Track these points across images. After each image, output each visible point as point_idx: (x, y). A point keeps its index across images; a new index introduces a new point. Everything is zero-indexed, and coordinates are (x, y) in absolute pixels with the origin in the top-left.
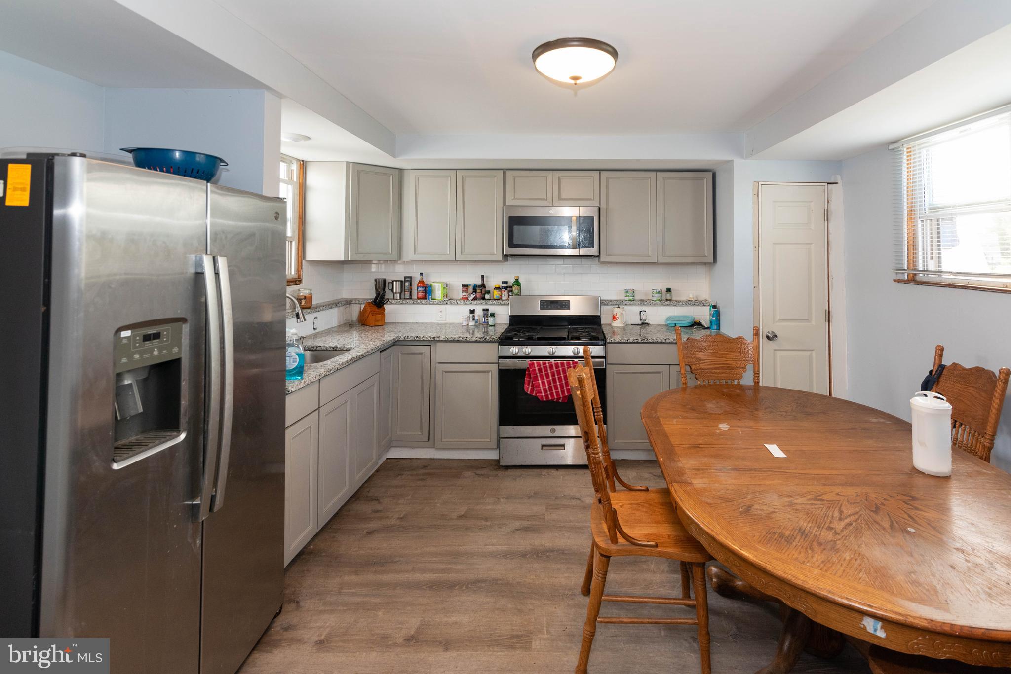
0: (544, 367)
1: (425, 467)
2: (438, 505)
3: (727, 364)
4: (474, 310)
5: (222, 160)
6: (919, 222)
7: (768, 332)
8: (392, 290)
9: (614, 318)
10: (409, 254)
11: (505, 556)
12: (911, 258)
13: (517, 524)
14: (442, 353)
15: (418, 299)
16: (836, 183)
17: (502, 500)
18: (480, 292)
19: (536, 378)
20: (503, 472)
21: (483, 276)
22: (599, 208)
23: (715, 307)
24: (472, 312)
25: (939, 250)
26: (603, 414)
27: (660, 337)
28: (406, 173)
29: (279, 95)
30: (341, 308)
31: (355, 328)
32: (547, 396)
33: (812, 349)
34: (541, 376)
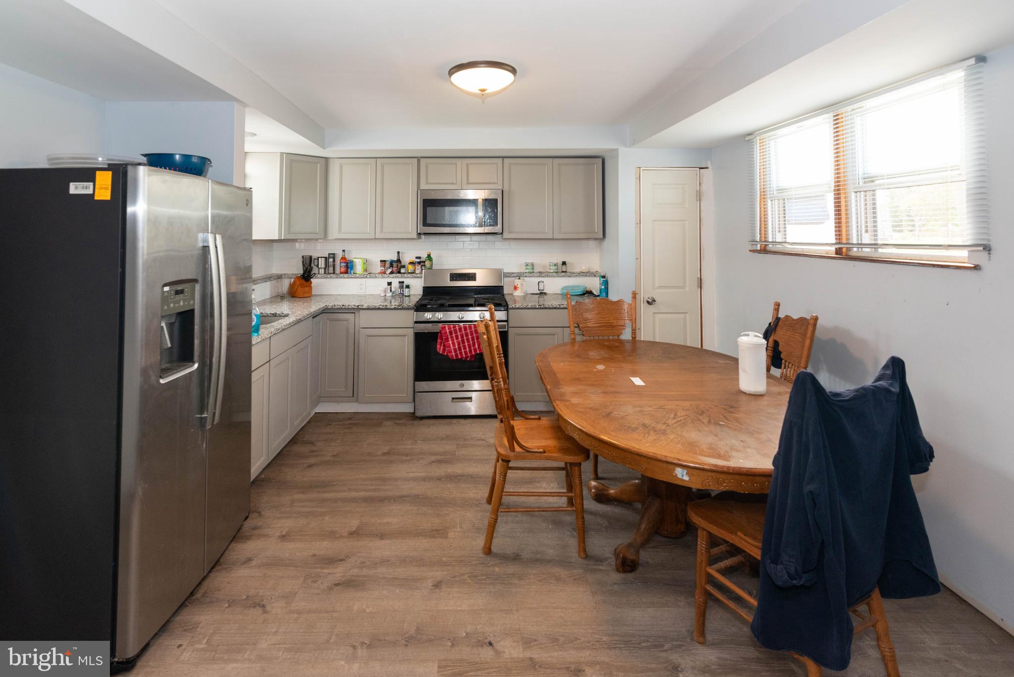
0: (454, 330)
1: (350, 419)
2: (365, 446)
3: (610, 323)
4: (391, 282)
5: (209, 160)
6: (769, 201)
7: (649, 298)
8: (318, 266)
9: (516, 288)
10: (333, 233)
11: (424, 480)
12: (763, 232)
13: (433, 458)
14: (365, 319)
15: (341, 273)
16: (707, 168)
17: (419, 442)
18: (396, 266)
19: (447, 340)
20: (418, 422)
21: (398, 253)
22: (502, 191)
23: (604, 277)
24: (390, 284)
25: (785, 224)
26: (504, 359)
27: (555, 303)
28: (331, 162)
29: (244, 105)
30: (273, 282)
31: (285, 300)
32: (457, 355)
33: (686, 312)
34: (452, 338)
